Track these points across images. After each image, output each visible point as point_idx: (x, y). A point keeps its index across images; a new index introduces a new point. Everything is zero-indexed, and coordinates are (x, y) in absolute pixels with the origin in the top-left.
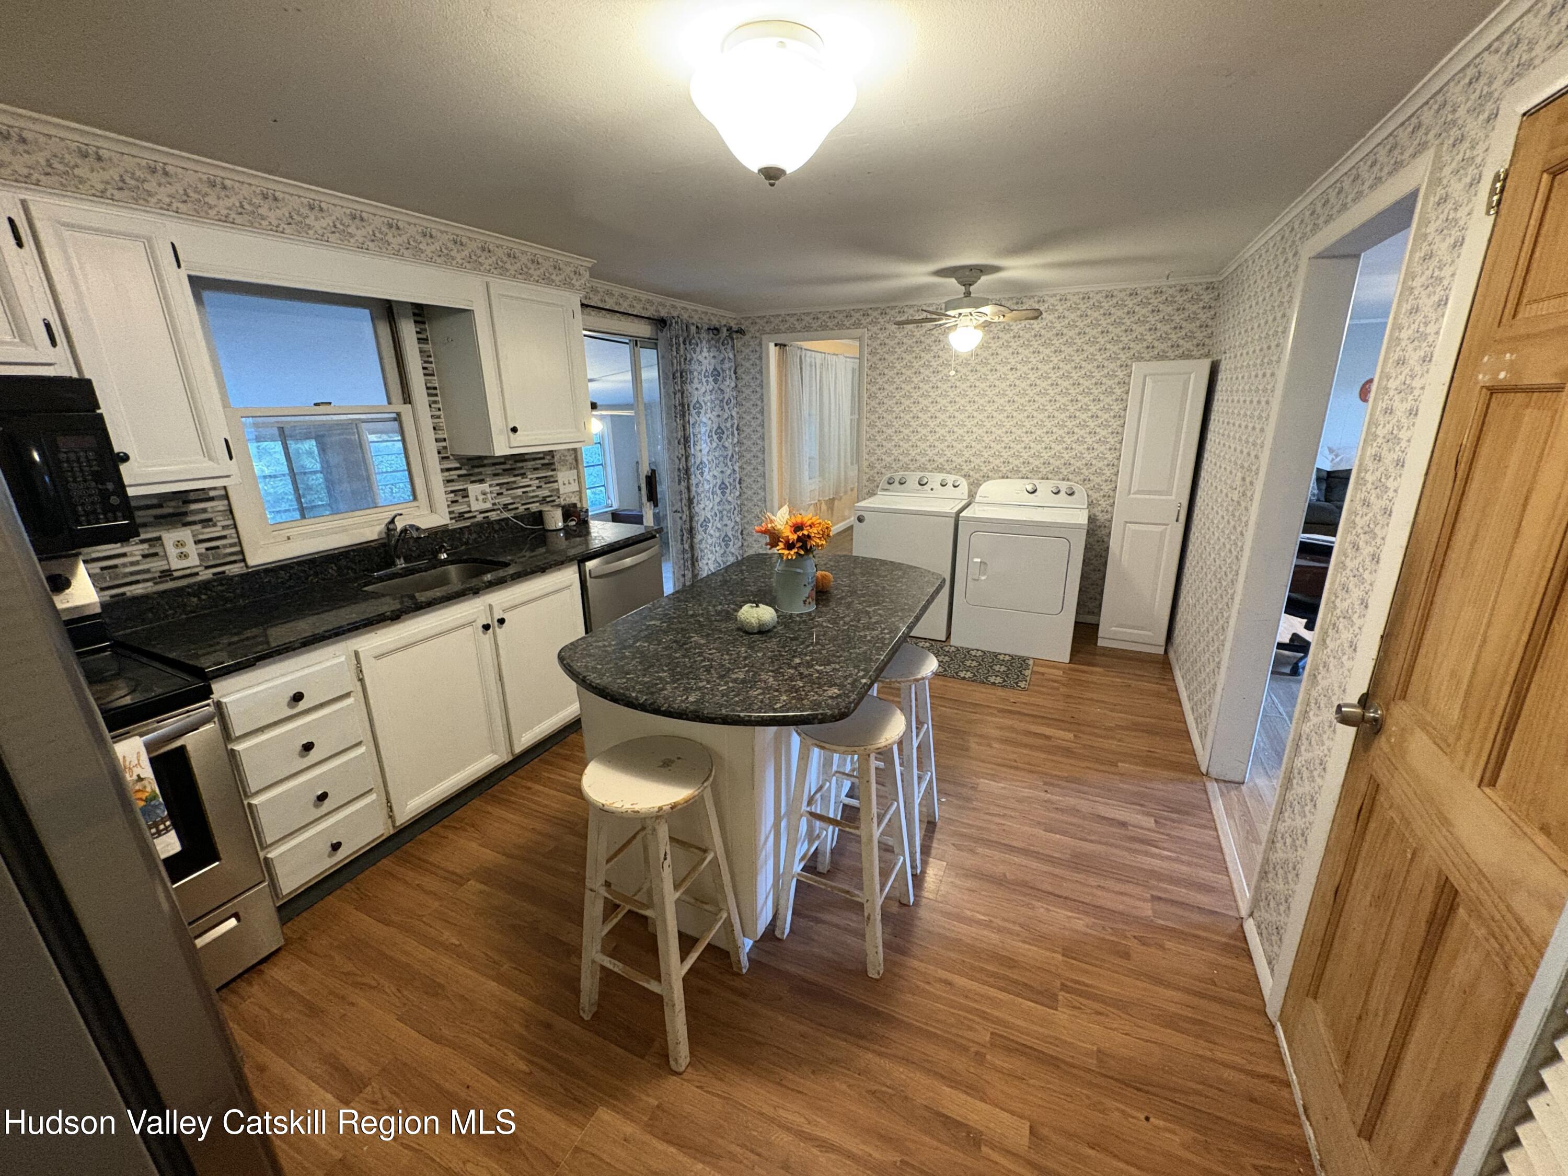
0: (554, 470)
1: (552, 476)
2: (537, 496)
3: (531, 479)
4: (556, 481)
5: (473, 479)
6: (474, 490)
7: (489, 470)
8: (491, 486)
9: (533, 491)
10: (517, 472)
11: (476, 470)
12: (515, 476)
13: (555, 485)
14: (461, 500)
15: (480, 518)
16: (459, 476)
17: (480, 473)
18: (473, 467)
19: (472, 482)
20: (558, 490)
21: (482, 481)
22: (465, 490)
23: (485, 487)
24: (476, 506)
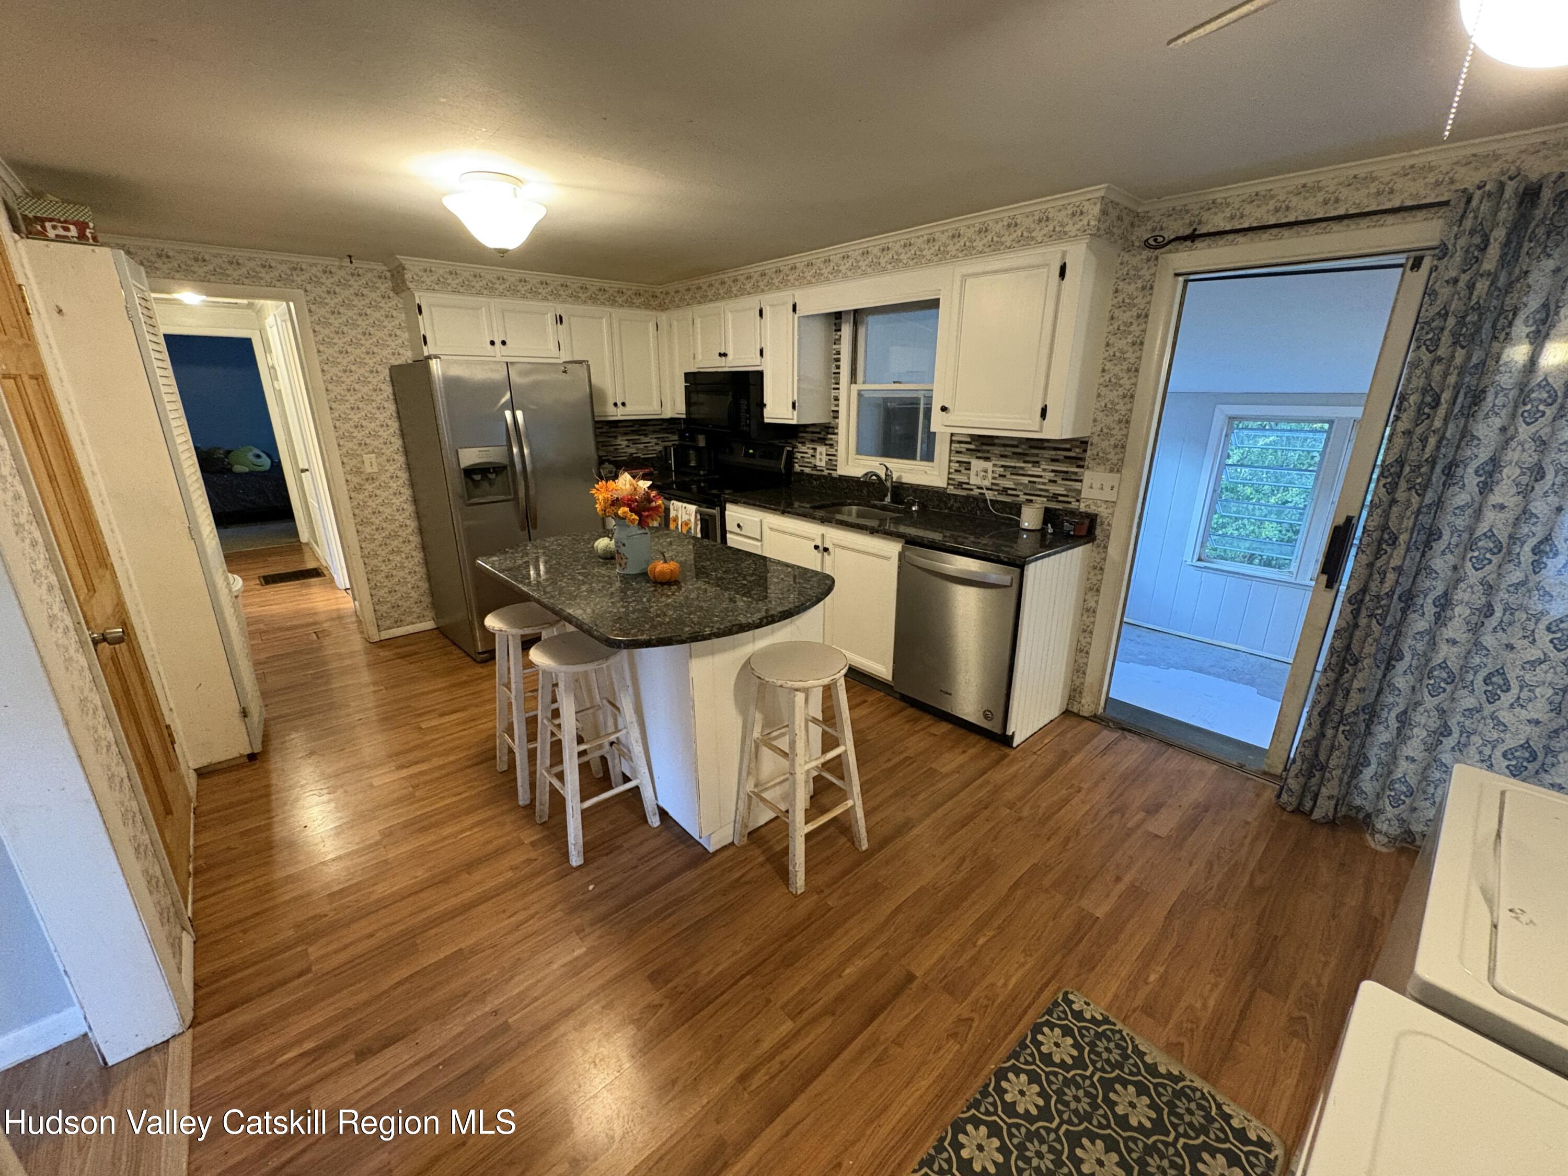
0: (1082, 467)
1: (1076, 473)
2: (1047, 491)
3: (1044, 470)
4: (1081, 481)
5: (979, 455)
6: (977, 465)
7: (997, 450)
8: (994, 465)
9: (1044, 484)
10: (1028, 459)
11: (985, 448)
12: (1025, 462)
13: (1077, 485)
14: (964, 471)
15: (976, 492)
16: (968, 450)
17: (988, 452)
18: (983, 444)
19: (978, 458)
20: (1080, 492)
21: (987, 459)
22: (969, 463)
23: (989, 465)
24: (974, 480)
